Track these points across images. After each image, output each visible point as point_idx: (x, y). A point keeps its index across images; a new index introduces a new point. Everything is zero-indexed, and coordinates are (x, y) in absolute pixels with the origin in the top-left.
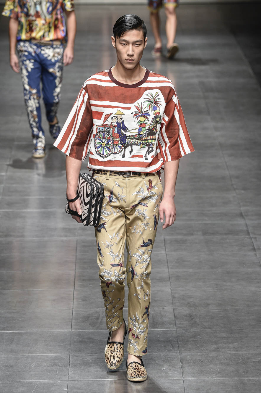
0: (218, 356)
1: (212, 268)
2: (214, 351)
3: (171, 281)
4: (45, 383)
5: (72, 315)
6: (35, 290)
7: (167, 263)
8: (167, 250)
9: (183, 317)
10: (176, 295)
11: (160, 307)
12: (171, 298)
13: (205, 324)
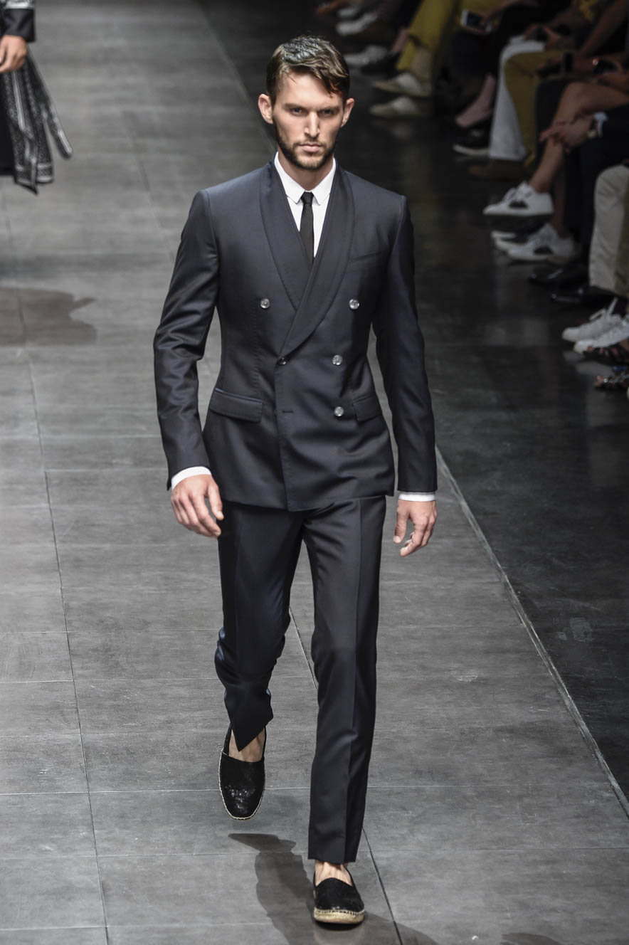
2: (160, 728)
10: (74, 603)
11: (37, 629)
12: (62, 610)
13: (140, 668)
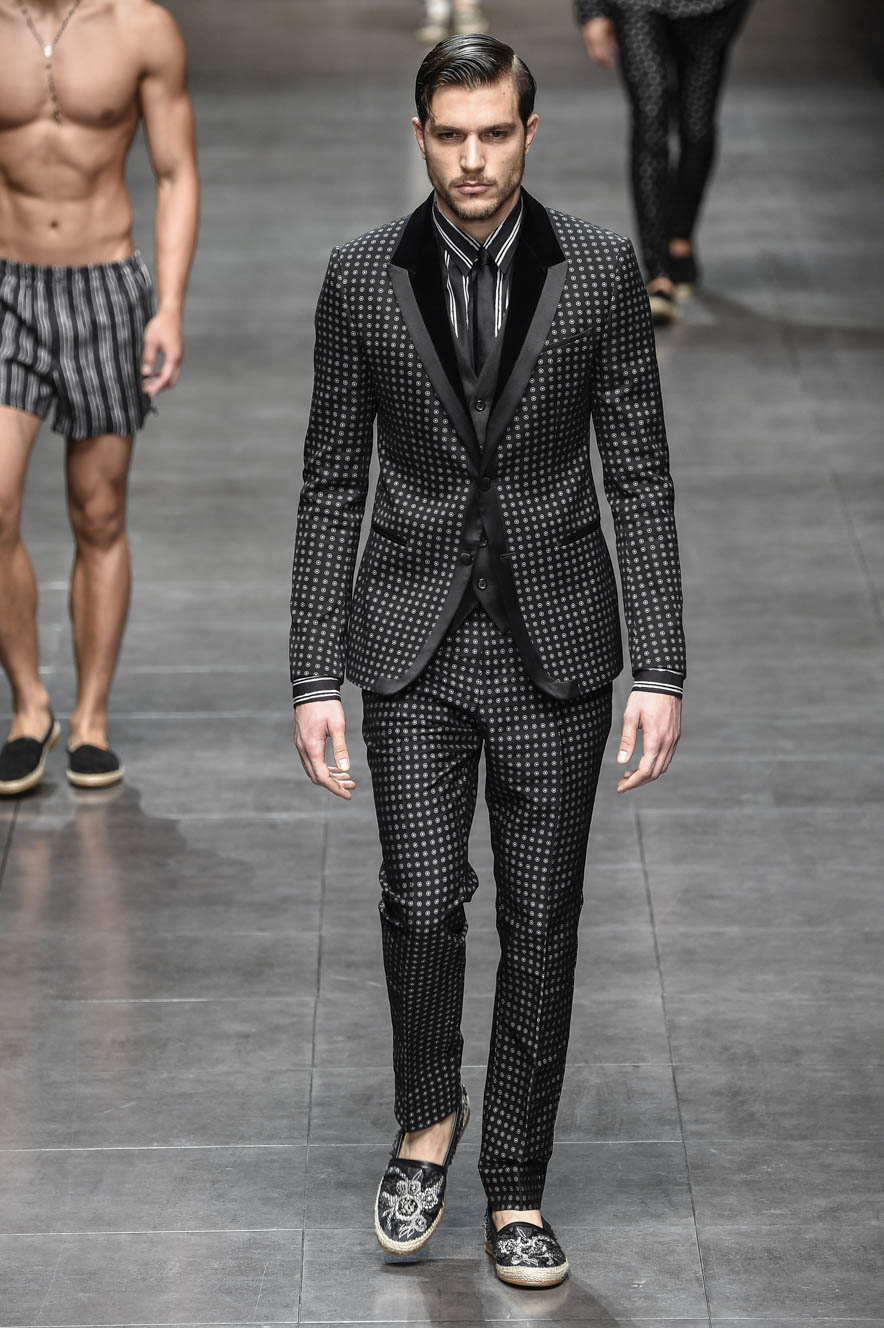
0: (835, 1238)
1: (810, 921)
2: (820, 1218)
3: (662, 968)
5: (311, 1091)
6: (175, 1000)
7: (650, 903)
8: (647, 858)
9: (709, 1096)
10: (683, 1020)
11: (625, 1060)
12: (663, 1029)
13: (787, 1123)
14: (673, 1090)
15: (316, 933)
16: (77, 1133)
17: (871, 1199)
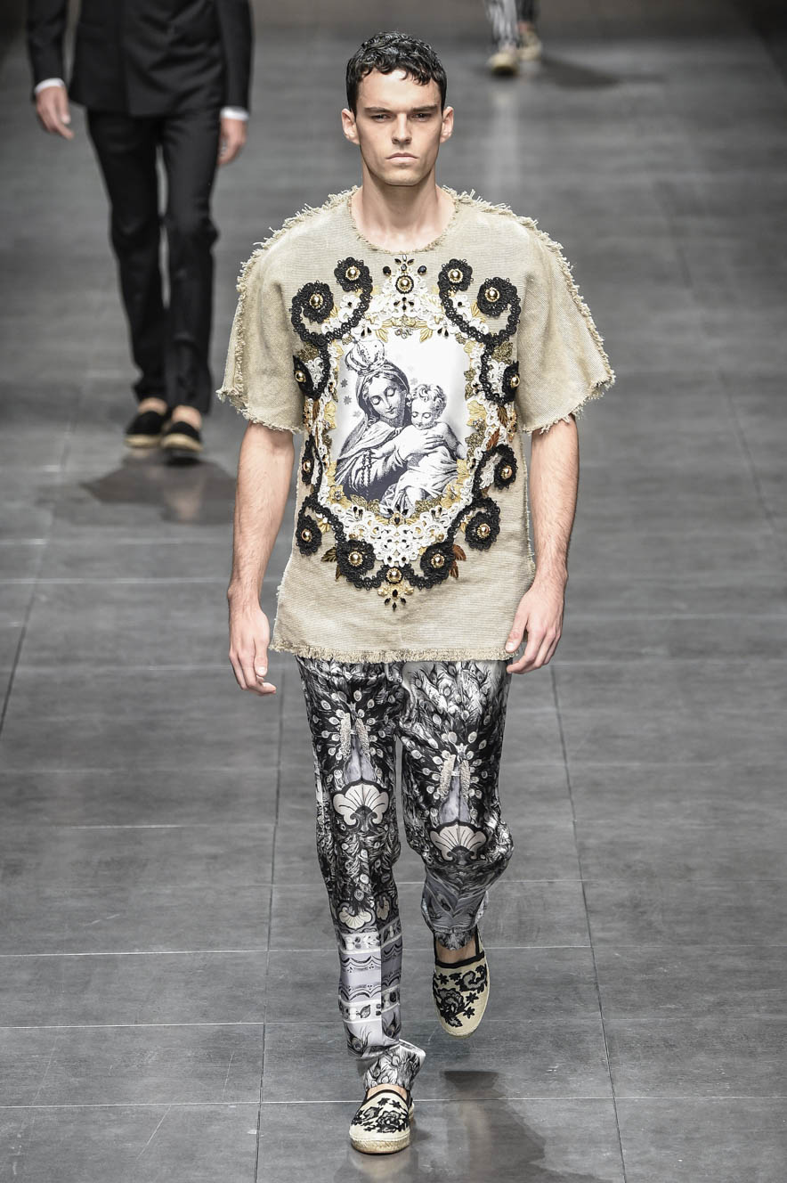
0: (722, 1029)
1: (701, 757)
3: (573, 798)
4: (189, 1113)
5: (271, 904)
6: (153, 826)
7: (563, 742)
8: (560, 704)
9: (613, 908)
14: (583, 903)
15: (275, 769)
16: (69, 940)
17: (753, 995)
